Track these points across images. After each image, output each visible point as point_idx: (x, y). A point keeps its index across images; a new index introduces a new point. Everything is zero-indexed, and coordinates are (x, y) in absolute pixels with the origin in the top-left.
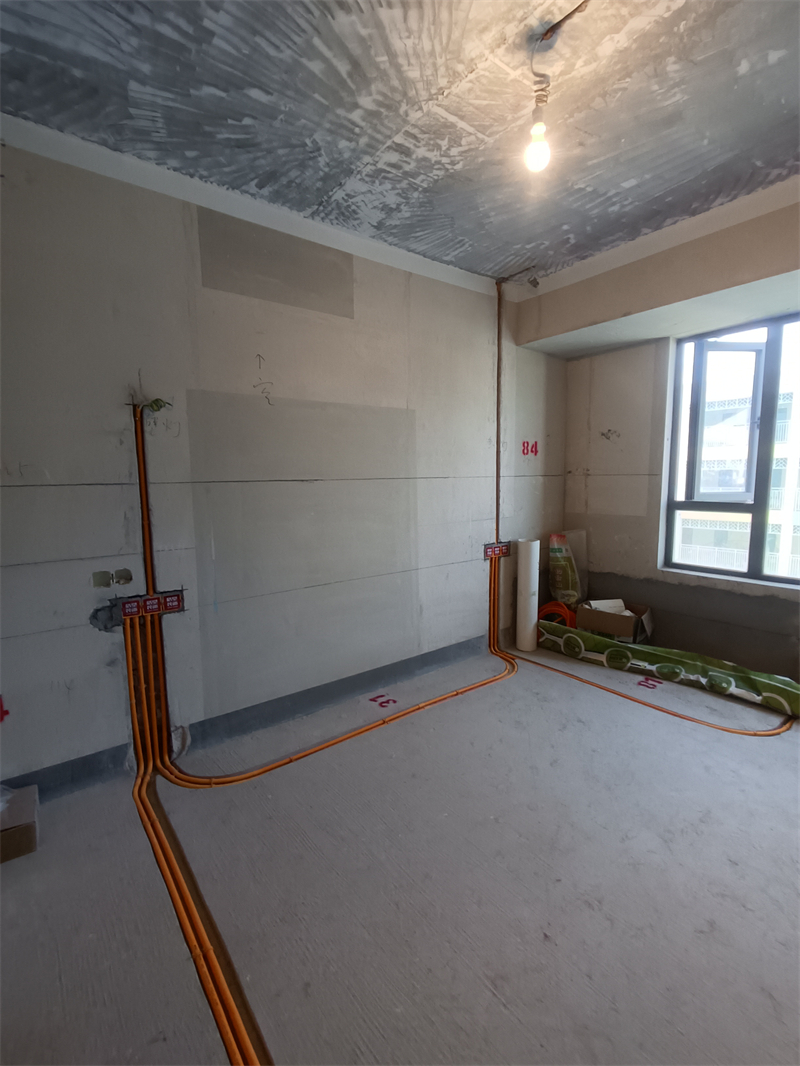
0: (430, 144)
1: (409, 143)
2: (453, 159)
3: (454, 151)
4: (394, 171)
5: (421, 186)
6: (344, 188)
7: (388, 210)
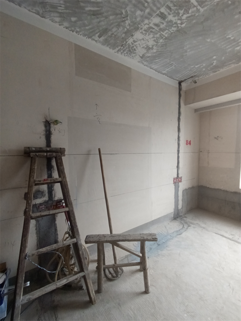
0: (175, 13)
1: (167, 12)
2: (182, 21)
3: (184, 17)
4: (156, 28)
5: (165, 36)
6: (133, 37)
7: (148, 48)
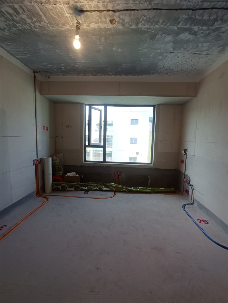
0: (29, 16)
1: (20, 10)
2: (35, 26)
3: (37, 24)
4: (8, 16)
5: (18, 28)
